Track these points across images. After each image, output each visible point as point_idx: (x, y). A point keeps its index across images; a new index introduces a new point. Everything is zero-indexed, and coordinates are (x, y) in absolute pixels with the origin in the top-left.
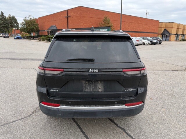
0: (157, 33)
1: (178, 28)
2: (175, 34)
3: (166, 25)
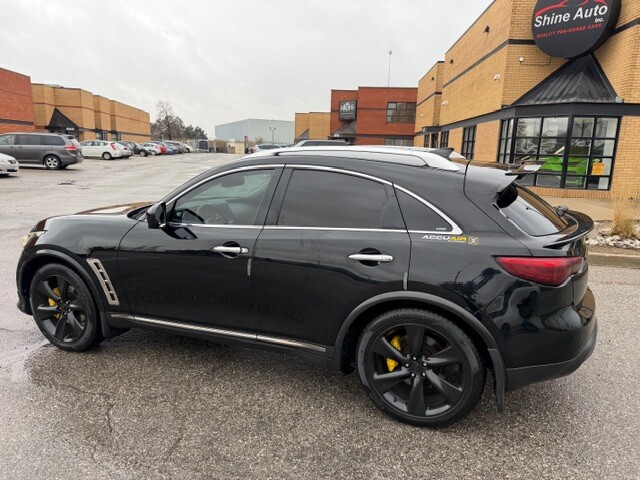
0: (31, 123)
1: (97, 112)
2: (93, 131)
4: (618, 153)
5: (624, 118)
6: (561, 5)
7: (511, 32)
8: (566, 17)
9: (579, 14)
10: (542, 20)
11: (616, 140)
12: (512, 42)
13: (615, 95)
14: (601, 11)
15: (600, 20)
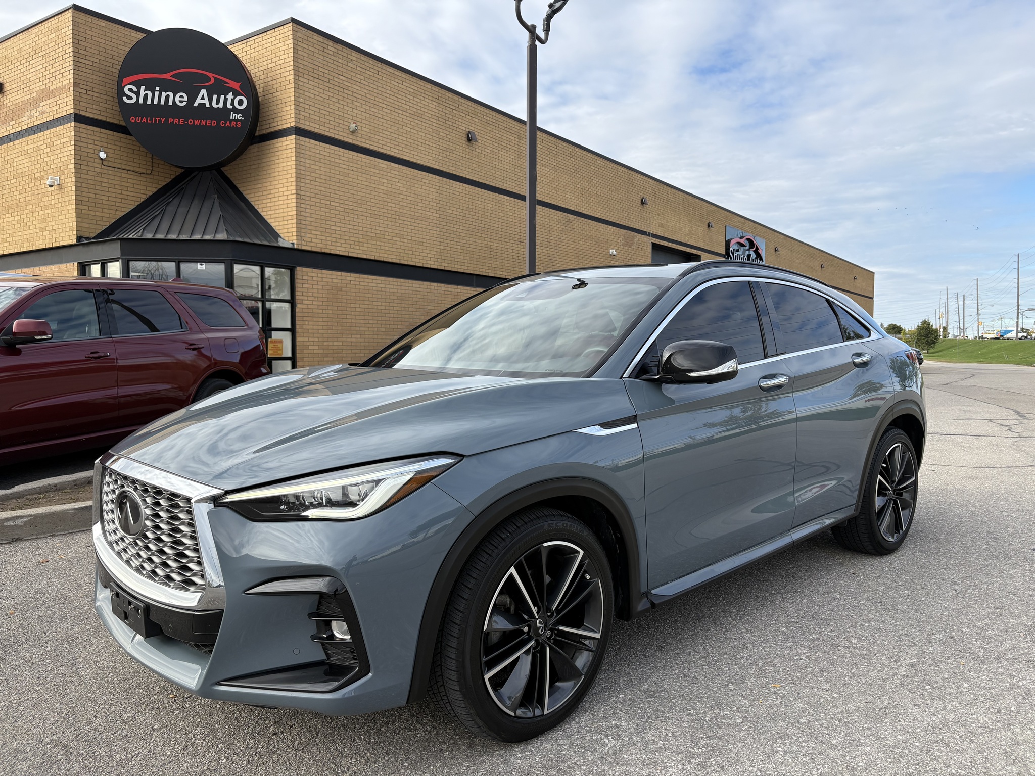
4: (298, 323)
5: (298, 269)
6: (167, 76)
7: (76, 101)
8: (181, 99)
9: (202, 99)
10: (137, 94)
11: (292, 302)
12: (79, 118)
13: (276, 236)
14: (236, 102)
15: (238, 117)
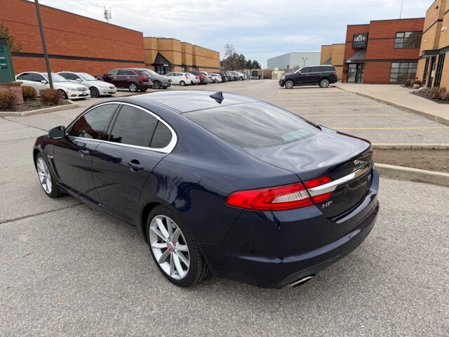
0: (143, 62)
1: (183, 53)
2: (180, 66)
3: (158, 45)
